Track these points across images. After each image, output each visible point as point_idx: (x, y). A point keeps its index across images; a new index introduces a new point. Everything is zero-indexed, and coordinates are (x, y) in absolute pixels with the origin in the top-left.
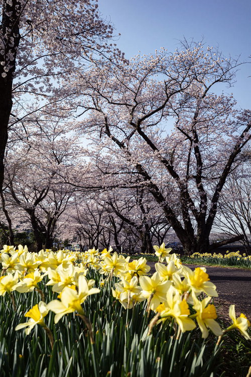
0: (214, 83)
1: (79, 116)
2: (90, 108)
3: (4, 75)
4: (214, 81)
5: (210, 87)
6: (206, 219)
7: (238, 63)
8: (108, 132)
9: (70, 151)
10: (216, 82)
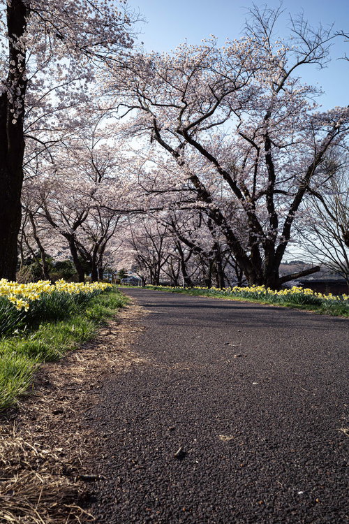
0: (296, 66)
1: (122, 117)
2: (135, 107)
3: (14, 122)
4: (296, 64)
5: (290, 71)
6: (276, 248)
7: (331, 35)
8: (158, 138)
9: (115, 161)
10: (299, 64)
